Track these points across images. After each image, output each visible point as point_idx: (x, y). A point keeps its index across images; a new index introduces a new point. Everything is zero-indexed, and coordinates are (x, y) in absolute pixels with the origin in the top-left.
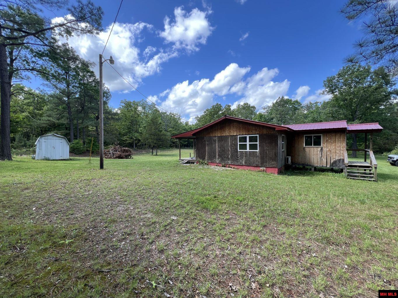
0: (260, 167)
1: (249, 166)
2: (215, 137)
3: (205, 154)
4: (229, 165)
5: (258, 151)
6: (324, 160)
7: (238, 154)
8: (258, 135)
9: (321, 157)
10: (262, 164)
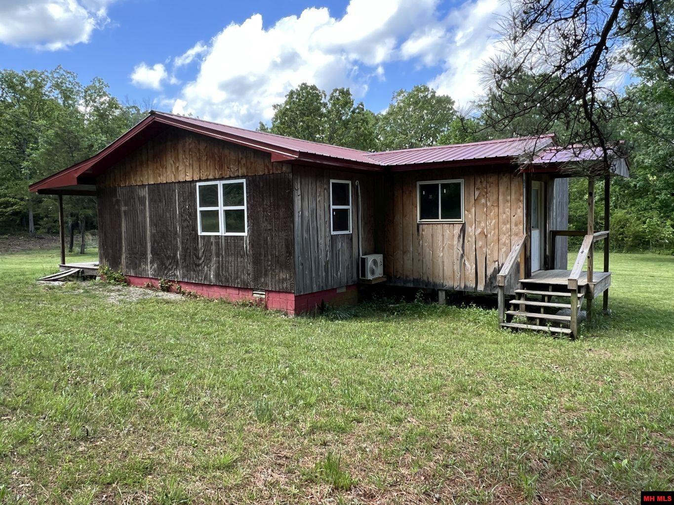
0: (252, 290)
1: (226, 287)
2: (143, 186)
3: (121, 248)
4: (179, 282)
5: (245, 234)
6: (470, 267)
7: (200, 246)
8: (244, 181)
9: (462, 256)
10: (256, 279)
